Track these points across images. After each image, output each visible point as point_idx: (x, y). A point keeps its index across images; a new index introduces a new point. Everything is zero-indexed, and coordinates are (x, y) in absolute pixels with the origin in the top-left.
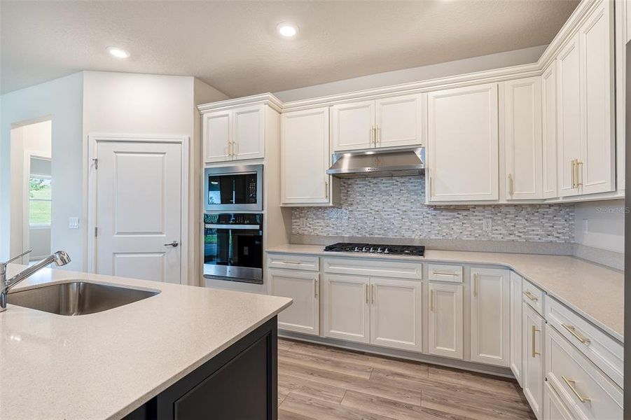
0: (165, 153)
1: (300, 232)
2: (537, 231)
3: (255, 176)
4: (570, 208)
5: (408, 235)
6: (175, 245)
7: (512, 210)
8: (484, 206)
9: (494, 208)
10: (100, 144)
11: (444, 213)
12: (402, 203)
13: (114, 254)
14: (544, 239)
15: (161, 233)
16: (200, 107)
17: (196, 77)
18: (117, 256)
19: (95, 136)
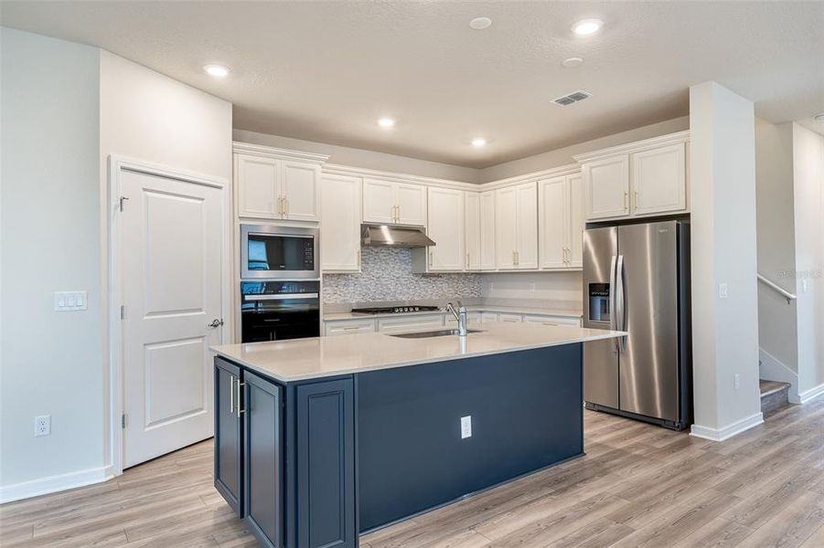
0: (203, 199)
3: (310, 240)
5: (400, 298)
6: (216, 325)
10: (124, 172)
12: (396, 271)
13: (145, 345)
15: (200, 310)
16: (236, 144)
18: (151, 348)
19: (119, 159)
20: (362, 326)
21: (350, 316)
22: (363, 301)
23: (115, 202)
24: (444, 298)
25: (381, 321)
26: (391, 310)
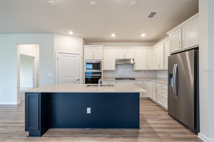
0: (75, 57)
1: (105, 76)
2: (151, 75)
3: (100, 64)
4: (156, 71)
6: (78, 80)
7: (147, 71)
8: (143, 71)
9: (145, 71)
10: (58, 53)
11: (136, 72)
13: (62, 83)
14: (152, 76)
15: (75, 77)
16: (84, 46)
17: (83, 38)
18: (64, 83)
19: (57, 51)
20: (112, 82)
21: (115, 80)
22: (119, 77)
23: (56, 58)
24: (143, 77)
25: (117, 82)
26: (121, 79)
